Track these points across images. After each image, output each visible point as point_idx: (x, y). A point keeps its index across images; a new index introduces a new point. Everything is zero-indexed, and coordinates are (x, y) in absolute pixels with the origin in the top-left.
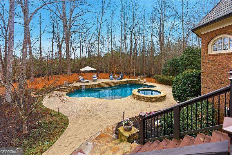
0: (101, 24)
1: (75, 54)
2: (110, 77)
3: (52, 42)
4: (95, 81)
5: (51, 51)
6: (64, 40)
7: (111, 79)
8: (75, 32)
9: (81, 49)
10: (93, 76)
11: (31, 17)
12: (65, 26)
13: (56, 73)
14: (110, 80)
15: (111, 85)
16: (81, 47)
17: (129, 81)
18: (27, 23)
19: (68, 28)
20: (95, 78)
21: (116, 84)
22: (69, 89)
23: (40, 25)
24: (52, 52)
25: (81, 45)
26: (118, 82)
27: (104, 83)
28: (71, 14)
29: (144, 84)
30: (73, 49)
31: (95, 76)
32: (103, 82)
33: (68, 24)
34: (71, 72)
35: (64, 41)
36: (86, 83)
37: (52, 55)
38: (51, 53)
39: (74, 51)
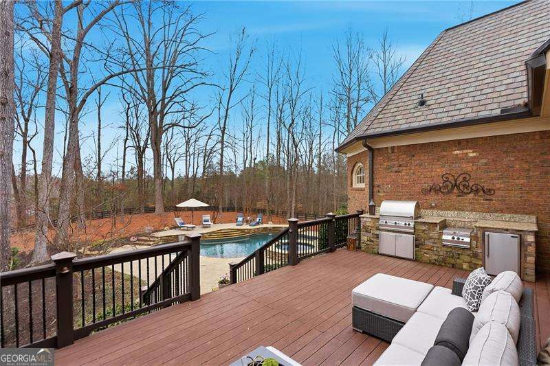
0: (227, 111)
1: (173, 169)
2: (237, 219)
3: (125, 147)
4: (205, 227)
5: (122, 165)
6: (149, 142)
7: (238, 223)
8: (173, 125)
9: (186, 161)
10: (204, 218)
11: (84, 101)
12: (152, 113)
13: (129, 211)
14: (237, 225)
15: (235, 235)
16: (186, 156)
17: (274, 228)
18: (76, 113)
19: (159, 117)
20: (207, 221)
21: (247, 233)
22: (154, 241)
23: (99, 108)
24: (124, 167)
25: (187, 152)
26: (250, 230)
27: (223, 231)
28: (165, 90)
30: (170, 160)
31: (207, 217)
32: (221, 230)
33: (159, 108)
34: (162, 209)
35: (150, 146)
36: (188, 230)
37: (124, 173)
38: (121, 169)
39: (172, 163)
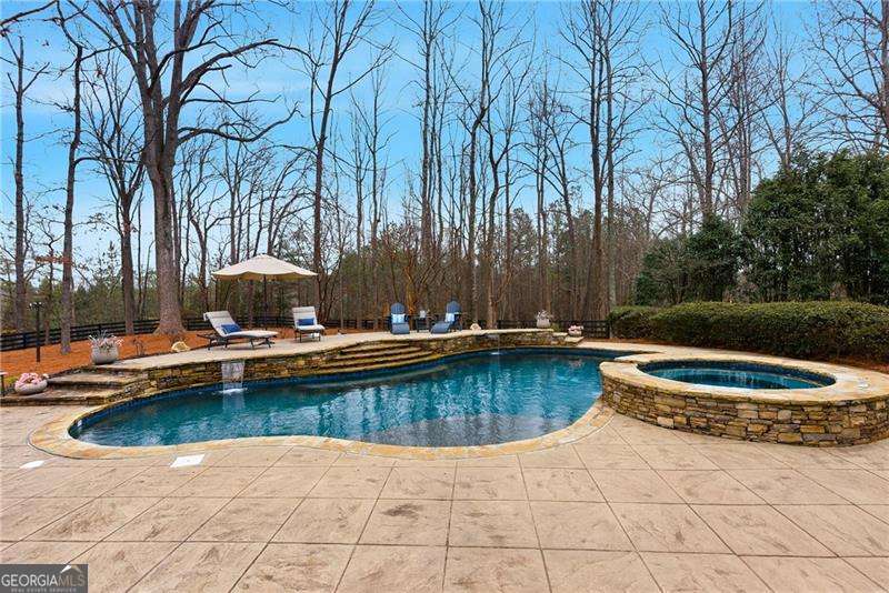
0: (328, 99)
3: (71, 158)
9: (233, 227)
10: (297, 316)
14: (394, 333)
16: (233, 218)
20: (309, 322)
21: (435, 351)
23: (19, 94)
26: (445, 340)
27: (364, 348)
29: (581, 346)
30: (197, 226)
31: (307, 312)
32: (358, 345)
36: (253, 349)
39: (203, 230)
